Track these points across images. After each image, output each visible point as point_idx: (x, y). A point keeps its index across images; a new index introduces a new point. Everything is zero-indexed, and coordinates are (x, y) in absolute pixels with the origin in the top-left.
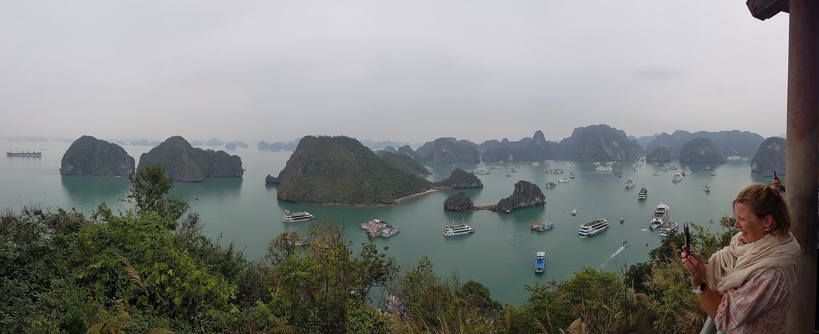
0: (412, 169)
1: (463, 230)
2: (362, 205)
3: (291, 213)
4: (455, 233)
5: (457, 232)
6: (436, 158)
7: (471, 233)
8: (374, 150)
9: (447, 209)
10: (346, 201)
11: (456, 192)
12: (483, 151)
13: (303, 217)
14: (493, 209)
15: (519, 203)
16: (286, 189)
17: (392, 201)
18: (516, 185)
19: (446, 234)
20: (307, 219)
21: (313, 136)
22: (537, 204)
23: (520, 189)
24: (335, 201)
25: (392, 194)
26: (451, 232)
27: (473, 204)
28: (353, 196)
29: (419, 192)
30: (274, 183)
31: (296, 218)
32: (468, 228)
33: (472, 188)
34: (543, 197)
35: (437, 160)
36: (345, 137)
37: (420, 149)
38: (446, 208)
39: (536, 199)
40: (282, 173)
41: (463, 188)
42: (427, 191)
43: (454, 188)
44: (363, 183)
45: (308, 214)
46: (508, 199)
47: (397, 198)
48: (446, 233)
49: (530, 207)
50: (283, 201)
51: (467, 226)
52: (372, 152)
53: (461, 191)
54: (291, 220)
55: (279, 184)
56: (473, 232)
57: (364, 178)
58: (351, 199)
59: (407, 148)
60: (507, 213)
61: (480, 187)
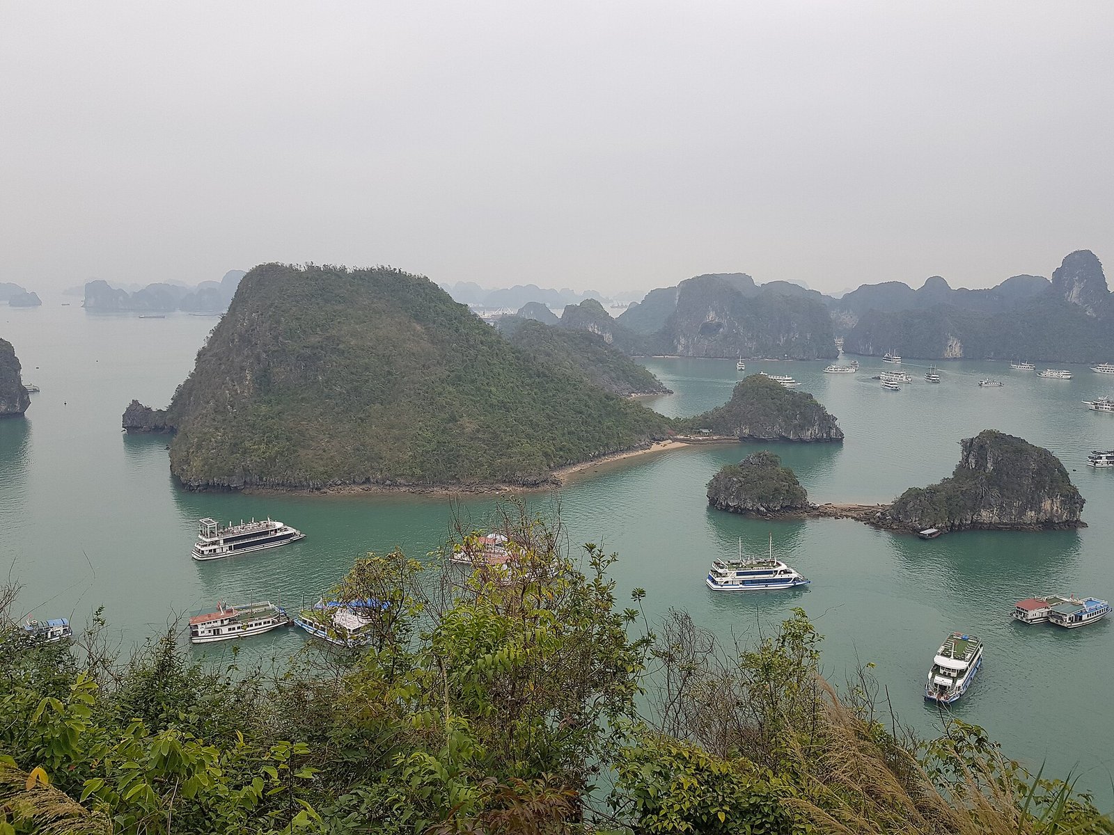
0: (606, 377)
1: (770, 577)
2: (454, 491)
3: (223, 526)
4: (743, 583)
5: (752, 582)
6: (683, 341)
7: (798, 588)
8: (485, 315)
9: (717, 506)
10: (400, 480)
11: (750, 454)
12: (849, 320)
13: (263, 538)
14: (875, 519)
15: (975, 509)
16: (199, 447)
17: (543, 476)
18: (968, 446)
19: (714, 587)
20: (277, 544)
21: (287, 264)
22: (1048, 525)
23: (981, 462)
24: (368, 480)
25: (546, 455)
26: (731, 580)
27: (804, 494)
28: (422, 463)
29: (629, 449)
30: (157, 429)
31: (238, 542)
32: (785, 572)
33: (802, 442)
34: (1073, 500)
35: (687, 347)
36: (392, 273)
37: (633, 311)
38: (713, 503)
39: (1047, 505)
40: (184, 395)
41: (774, 441)
42: (655, 447)
43: (743, 439)
44: (453, 419)
45: (279, 525)
46: (932, 491)
47: (561, 466)
48: (714, 581)
49: (1016, 529)
50: (191, 489)
51: (784, 567)
52: (481, 321)
53: (767, 451)
54: (223, 550)
55: (173, 431)
56: (802, 588)
57: (457, 403)
58: (418, 471)
59: (591, 309)
60: (923, 538)
61: (831, 440)
